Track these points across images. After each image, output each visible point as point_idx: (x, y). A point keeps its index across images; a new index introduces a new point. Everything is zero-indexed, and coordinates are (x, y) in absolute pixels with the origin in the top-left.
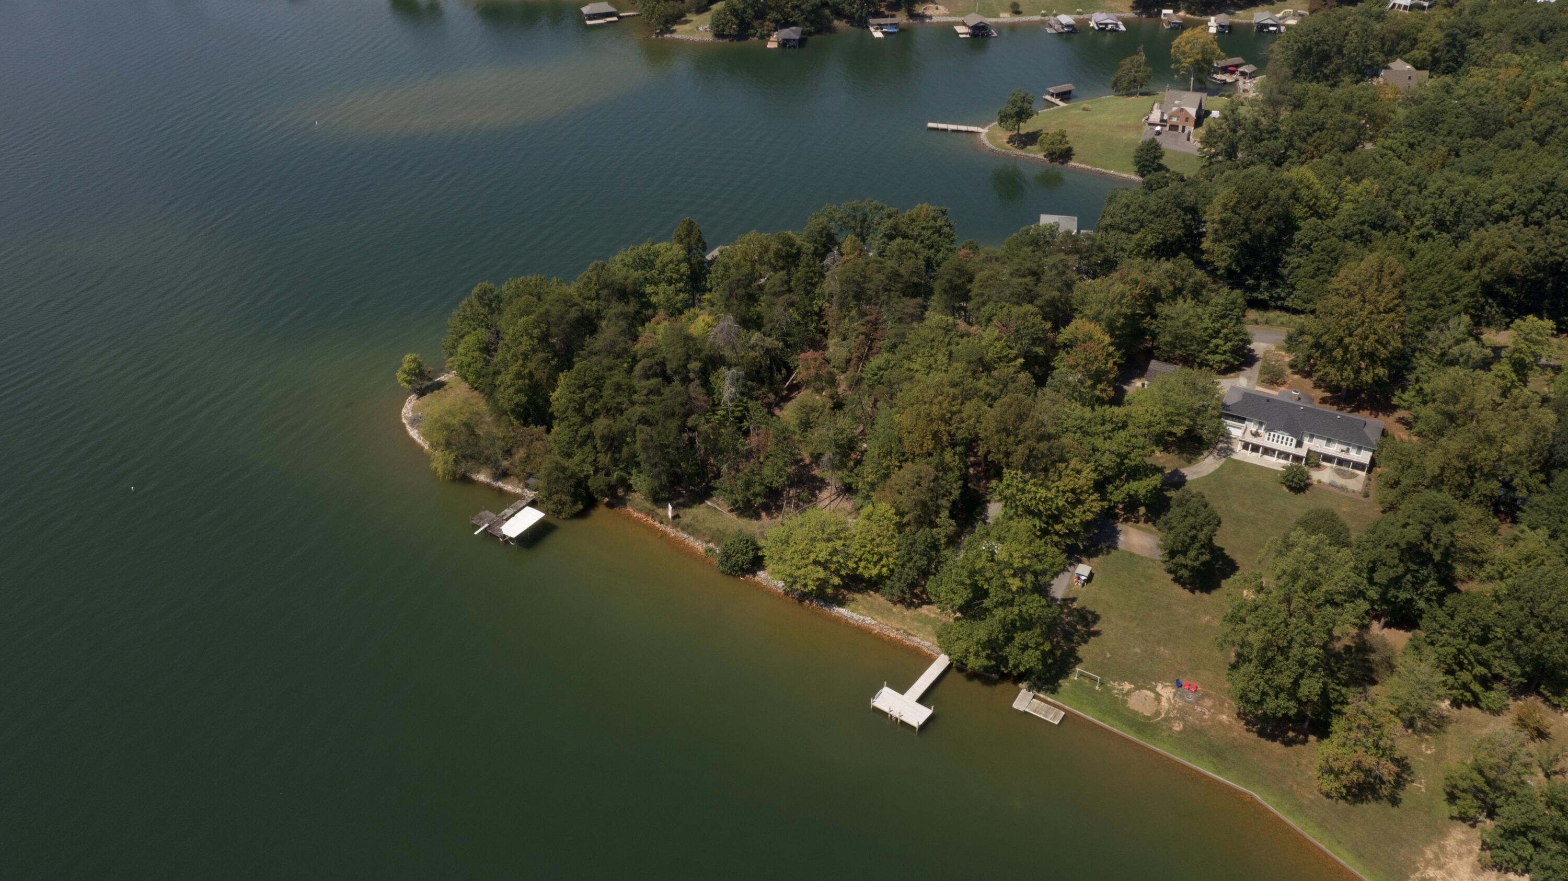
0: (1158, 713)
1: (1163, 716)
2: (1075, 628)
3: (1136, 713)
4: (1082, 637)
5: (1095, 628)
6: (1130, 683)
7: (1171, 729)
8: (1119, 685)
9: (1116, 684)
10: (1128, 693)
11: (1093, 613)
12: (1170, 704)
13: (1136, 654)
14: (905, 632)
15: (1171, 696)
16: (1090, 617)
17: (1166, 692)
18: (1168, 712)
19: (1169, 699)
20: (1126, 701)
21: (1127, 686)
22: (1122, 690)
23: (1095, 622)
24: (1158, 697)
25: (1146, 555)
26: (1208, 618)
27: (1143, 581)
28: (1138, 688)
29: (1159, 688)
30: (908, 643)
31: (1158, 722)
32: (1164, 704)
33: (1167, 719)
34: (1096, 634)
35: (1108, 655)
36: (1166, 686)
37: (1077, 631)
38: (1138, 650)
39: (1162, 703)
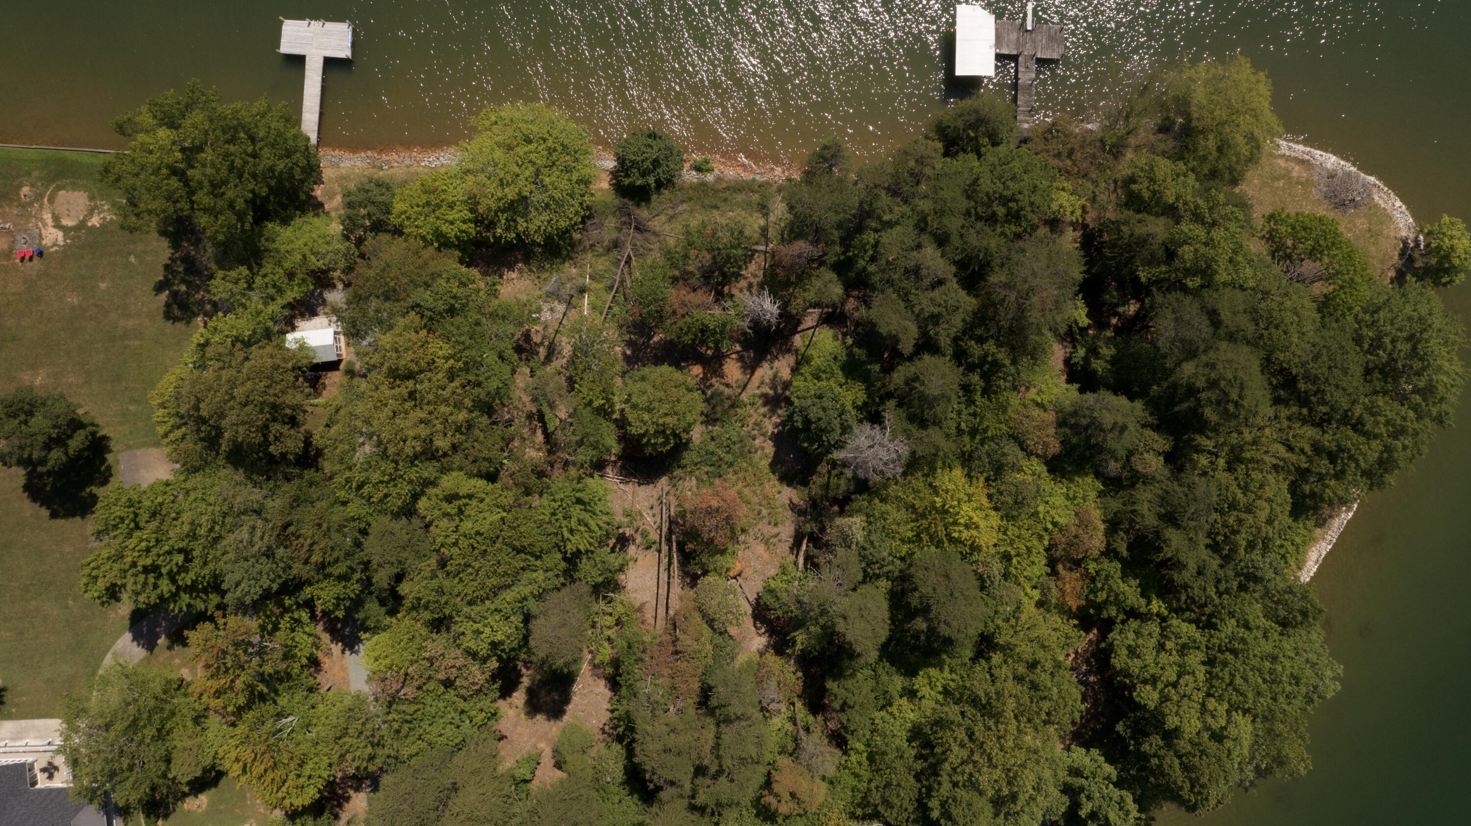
0: (51, 200)
1: (46, 200)
2: (189, 284)
3: (75, 187)
4: (174, 273)
5: (164, 296)
6: (93, 226)
7: (32, 186)
8: (104, 218)
9: (108, 218)
10: (91, 213)
11: (176, 319)
12: (42, 220)
13: (103, 278)
14: (381, 168)
15: (43, 231)
16: (176, 312)
17: (52, 237)
18: (41, 206)
19: (45, 225)
20: (92, 198)
21: (95, 221)
22: (99, 214)
23: (168, 305)
24: (58, 226)
25: (139, 453)
26: (38, 381)
27: (132, 408)
28: (82, 224)
29: (60, 235)
30: (369, 153)
31: (47, 188)
32: (48, 217)
33: (39, 197)
34: (159, 288)
35: (132, 259)
36: (54, 245)
37: (183, 281)
38: (103, 286)
39: (50, 216)
